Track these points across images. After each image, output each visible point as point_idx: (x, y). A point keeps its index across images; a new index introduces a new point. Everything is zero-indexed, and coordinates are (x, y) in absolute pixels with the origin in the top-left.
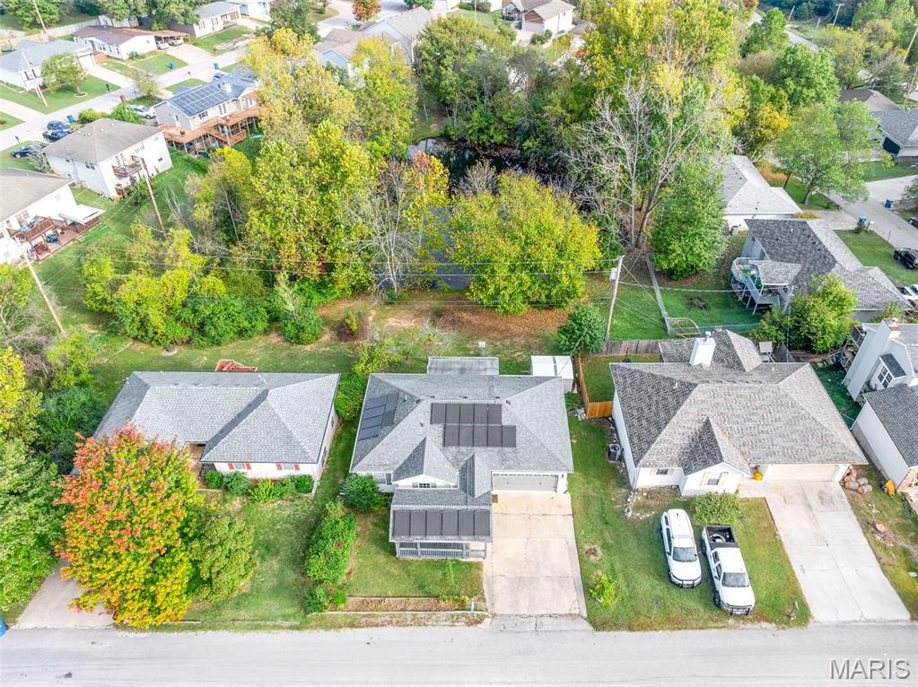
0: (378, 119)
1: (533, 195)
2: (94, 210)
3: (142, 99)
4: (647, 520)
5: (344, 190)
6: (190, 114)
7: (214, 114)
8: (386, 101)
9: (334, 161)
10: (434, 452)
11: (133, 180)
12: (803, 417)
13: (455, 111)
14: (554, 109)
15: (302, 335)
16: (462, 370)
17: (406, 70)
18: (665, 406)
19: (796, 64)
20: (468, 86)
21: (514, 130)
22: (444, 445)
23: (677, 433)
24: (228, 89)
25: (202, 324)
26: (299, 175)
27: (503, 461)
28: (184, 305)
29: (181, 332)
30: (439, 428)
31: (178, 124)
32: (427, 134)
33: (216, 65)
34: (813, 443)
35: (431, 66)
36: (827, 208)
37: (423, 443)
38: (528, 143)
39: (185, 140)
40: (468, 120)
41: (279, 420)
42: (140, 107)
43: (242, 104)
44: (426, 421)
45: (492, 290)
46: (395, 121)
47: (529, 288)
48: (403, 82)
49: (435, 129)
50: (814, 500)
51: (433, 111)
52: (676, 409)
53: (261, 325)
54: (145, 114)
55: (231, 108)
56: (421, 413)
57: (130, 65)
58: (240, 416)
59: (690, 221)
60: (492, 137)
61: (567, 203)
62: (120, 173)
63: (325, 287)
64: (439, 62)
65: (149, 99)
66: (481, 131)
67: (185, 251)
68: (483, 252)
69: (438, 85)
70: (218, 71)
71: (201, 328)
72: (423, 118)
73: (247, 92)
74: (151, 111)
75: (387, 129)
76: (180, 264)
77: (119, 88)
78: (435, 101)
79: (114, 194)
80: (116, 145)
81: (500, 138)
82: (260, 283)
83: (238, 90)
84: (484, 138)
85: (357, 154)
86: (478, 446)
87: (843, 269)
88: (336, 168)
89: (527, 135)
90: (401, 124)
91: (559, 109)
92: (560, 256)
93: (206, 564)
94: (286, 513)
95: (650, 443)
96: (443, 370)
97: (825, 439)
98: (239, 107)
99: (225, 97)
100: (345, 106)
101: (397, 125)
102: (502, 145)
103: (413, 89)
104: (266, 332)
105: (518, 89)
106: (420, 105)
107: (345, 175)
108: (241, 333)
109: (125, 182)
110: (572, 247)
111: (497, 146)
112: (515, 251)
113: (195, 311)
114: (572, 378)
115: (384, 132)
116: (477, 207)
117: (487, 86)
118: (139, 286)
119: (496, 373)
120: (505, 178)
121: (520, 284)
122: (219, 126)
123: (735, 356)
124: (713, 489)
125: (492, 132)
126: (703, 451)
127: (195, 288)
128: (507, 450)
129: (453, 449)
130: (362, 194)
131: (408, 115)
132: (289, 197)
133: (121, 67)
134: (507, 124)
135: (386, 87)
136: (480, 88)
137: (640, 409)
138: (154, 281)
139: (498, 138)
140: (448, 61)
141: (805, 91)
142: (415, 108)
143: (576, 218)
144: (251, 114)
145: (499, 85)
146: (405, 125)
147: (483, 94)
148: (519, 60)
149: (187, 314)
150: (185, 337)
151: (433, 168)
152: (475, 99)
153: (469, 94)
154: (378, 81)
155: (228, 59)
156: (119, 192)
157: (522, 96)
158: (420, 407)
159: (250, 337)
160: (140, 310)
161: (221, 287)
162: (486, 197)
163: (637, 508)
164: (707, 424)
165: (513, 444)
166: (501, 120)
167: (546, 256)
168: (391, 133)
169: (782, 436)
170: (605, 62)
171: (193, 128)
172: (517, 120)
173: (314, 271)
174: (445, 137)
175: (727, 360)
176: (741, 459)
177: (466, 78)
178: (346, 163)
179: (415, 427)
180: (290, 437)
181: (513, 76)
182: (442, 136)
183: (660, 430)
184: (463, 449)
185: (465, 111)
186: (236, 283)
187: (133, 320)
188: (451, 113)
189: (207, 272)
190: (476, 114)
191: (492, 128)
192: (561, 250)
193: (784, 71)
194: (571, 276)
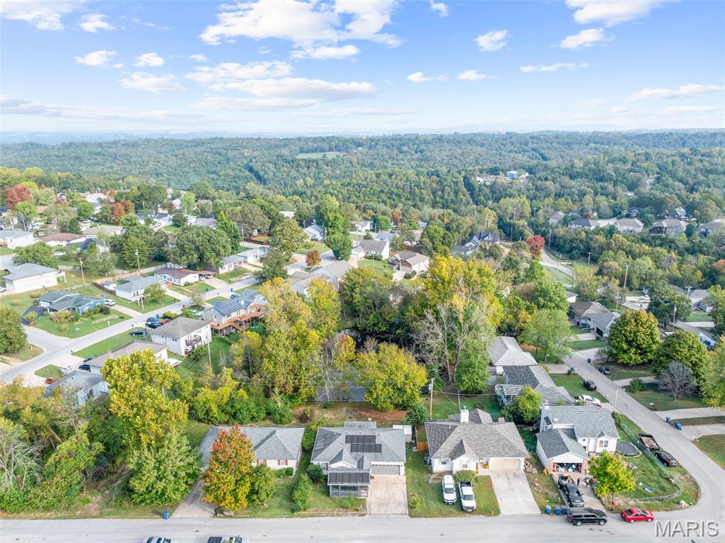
0: (321, 319)
1: (394, 353)
2: (177, 361)
3: (194, 307)
4: (437, 484)
5: (307, 351)
6: (223, 315)
7: (234, 315)
8: (324, 310)
9: (304, 338)
10: (346, 453)
11: (193, 348)
12: (503, 439)
13: (361, 315)
14: (411, 313)
15: (283, 419)
16: (360, 427)
17: (335, 295)
18: (445, 436)
19: (542, 290)
20: (367, 302)
21: (392, 325)
22: (351, 451)
23: (448, 445)
24: (243, 303)
25: (235, 414)
26: (287, 343)
27: (376, 458)
28: (227, 404)
29: (224, 418)
30: (349, 445)
31: (215, 320)
32: (346, 326)
33: (232, 290)
34: (507, 449)
35: (348, 293)
36: (557, 363)
37: (342, 451)
38: (399, 331)
39: (219, 328)
40: (367, 319)
41: (280, 442)
42: (195, 311)
43: (249, 310)
44: (344, 442)
45: (375, 396)
46: (329, 320)
47: (393, 395)
48: (334, 300)
49: (350, 324)
50: (511, 476)
51: (349, 315)
52: (449, 435)
53: (263, 415)
54: (196, 314)
55: (242, 312)
56: (342, 439)
57: (185, 289)
58: (263, 441)
59: (470, 365)
60: (380, 328)
61: (410, 357)
62: (188, 344)
63: (294, 398)
64: (352, 291)
65: (198, 307)
66: (374, 325)
67: (229, 378)
68: (371, 378)
69: (351, 302)
70: (233, 293)
71: (234, 416)
72: (343, 318)
73: (252, 304)
74: (200, 313)
75: (324, 324)
76: (227, 384)
77: (180, 301)
78: (350, 309)
79: (183, 354)
80: (188, 330)
81: (385, 328)
82: (262, 395)
83: (248, 304)
84: (376, 328)
85: (314, 335)
86: (366, 452)
87: (542, 386)
88: (304, 341)
89: (398, 327)
90: (332, 322)
91: (413, 314)
92: (406, 380)
93: (257, 484)
94: (281, 483)
95: (437, 449)
96: (351, 426)
97: (512, 448)
98: (247, 312)
99: (241, 307)
100: (307, 313)
101: (330, 322)
102: (386, 332)
103: (339, 303)
104: (264, 419)
105: (394, 303)
106: (342, 312)
107: (308, 344)
108: (253, 419)
109: (190, 348)
110: (411, 376)
111: (383, 333)
112: (385, 377)
113: (232, 407)
114: (411, 433)
115: (323, 325)
116: (369, 357)
117: (377, 302)
118: (206, 394)
119: (375, 427)
120: (382, 346)
121: (388, 393)
122: (236, 321)
123: (479, 418)
124: (465, 469)
125: (380, 326)
126: (459, 451)
127: (233, 396)
128: (378, 454)
129: (355, 453)
130: (315, 353)
131: (336, 317)
132: (282, 353)
133: (180, 290)
134: (388, 321)
135: (326, 303)
136: (374, 304)
137: (435, 438)
138: (213, 392)
139: (384, 329)
140: (357, 290)
141: (549, 303)
142: (339, 313)
143: (415, 364)
144: (253, 316)
145: (383, 302)
146: (334, 322)
147: (375, 306)
148: (395, 289)
149: (229, 408)
150: (226, 420)
151: (348, 341)
152: (371, 308)
153: (368, 307)
154: (321, 301)
155: (237, 286)
156: (186, 353)
157: (397, 307)
158: (341, 436)
159: (257, 421)
160: (206, 405)
161: (246, 396)
162: (373, 353)
163: (433, 480)
164: (462, 441)
165: (380, 451)
166: (385, 319)
167: (400, 379)
168: (326, 326)
169: (493, 446)
170: (433, 293)
171: (223, 322)
172: (393, 320)
173: (290, 389)
174: (355, 328)
175: (475, 419)
176: (475, 455)
177: (366, 299)
178: (310, 339)
179: (339, 444)
180: (285, 449)
181: (391, 298)
182: (353, 327)
183: (442, 444)
184: (359, 453)
185: (366, 315)
186: (252, 394)
187: (203, 410)
188: (358, 316)
189: (238, 389)
190: (371, 317)
191: (380, 324)
192: (406, 376)
193: (537, 293)
194: (412, 390)
